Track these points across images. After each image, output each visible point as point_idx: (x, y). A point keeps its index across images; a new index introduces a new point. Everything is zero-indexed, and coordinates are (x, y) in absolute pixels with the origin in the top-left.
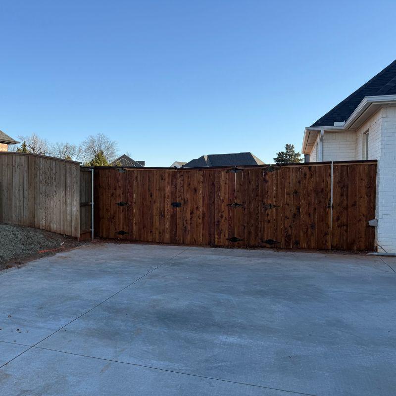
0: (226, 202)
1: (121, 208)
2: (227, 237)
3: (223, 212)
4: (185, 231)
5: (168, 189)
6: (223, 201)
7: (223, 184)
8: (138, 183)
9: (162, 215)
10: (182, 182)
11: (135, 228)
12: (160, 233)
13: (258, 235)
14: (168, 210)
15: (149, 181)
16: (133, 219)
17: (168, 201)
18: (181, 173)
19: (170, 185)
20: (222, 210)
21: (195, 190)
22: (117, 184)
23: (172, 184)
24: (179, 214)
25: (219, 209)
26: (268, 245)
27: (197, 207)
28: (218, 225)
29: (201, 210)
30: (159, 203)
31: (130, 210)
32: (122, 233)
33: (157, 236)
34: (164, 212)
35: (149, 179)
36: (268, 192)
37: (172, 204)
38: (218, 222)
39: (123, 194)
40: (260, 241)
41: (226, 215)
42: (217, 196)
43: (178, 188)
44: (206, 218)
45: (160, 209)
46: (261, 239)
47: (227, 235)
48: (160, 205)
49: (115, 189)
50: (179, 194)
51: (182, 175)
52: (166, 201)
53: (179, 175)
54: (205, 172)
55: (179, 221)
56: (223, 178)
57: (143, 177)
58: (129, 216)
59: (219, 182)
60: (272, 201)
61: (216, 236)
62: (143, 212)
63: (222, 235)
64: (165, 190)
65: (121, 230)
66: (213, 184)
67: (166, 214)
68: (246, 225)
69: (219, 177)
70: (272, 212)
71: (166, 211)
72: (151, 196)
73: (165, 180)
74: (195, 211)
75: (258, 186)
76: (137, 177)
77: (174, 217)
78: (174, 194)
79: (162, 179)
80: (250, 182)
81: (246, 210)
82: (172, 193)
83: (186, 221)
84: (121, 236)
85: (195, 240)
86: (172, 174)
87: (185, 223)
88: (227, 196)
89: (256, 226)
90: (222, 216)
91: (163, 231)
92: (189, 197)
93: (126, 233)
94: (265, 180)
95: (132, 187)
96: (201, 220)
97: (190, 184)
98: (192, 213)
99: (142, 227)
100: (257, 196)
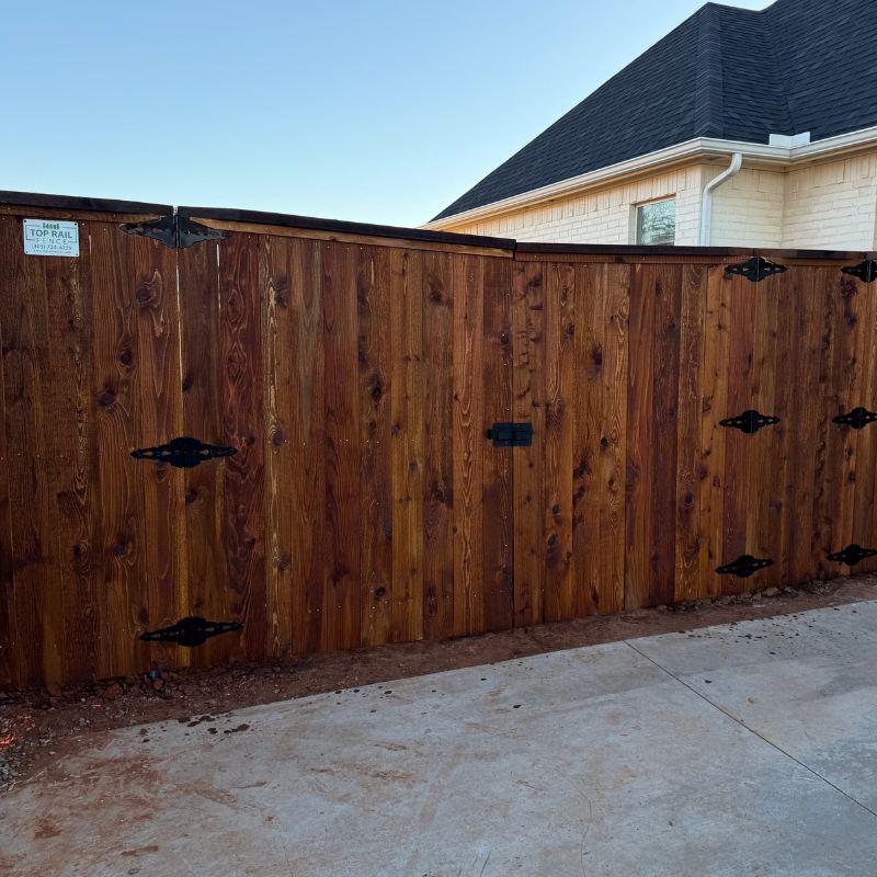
0: (720, 410)
1: (180, 478)
2: (717, 562)
3: (708, 453)
4: (552, 558)
5: (468, 350)
6: (707, 409)
7: (709, 329)
8: (293, 318)
9: (438, 493)
10: (536, 320)
11: (280, 586)
12: (429, 591)
13: (817, 535)
14: (470, 464)
15: (363, 309)
16: (264, 538)
17: (471, 418)
18: (531, 274)
19: (479, 332)
20: (705, 447)
21: (597, 358)
22: (143, 326)
23: (488, 323)
24: (524, 481)
25: (691, 442)
26: (845, 569)
27: (604, 441)
28: (687, 512)
29: (619, 451)
30: (420, 428)
31: (247, 483)
32: (192, 631)
33: (416, 607)
34: (448, 478)
35: (361, 299)
36: (854, 361)
37: (488, 434)
38: (689, 499)
39: (186, 388)
40: (823, 557)
41: (716, 464)
42: (685, 385)
43: (518, 345)
44: (641, 489)
45: (428, 461)
46: (828, 549)
47: (718, 552)
48: (428, 442)
49: (128, 358)
50: (521, 379)
51: (536, 283)
52: (457, 421)
53: (518, 282)
54: (638, 268)
55: (525, 517)
56: (712, 304)
57: (326, 279)
58: (241, 523)
59: (693, 319)
60: (862, 399)
61: (680, 564)
62: (329, 489)
63: (703, 554)
64: (449, 359)
65: (184, 612)
66: (672, 330)
67: (458, 486)
68: (783, 499)
69: (694, 300)
70: (860, 439)
71: (459, 474)
72: (377, 393)
73: (450, 304)
74: (594, 460)
75: (826, 339)
76: (283, 284)
77: (497, 497)
78: (494, 379)
79: (437, 298)
80: (802, 323)
81: (787, 437)
82: (488, 375)
83: (556, 510)
84: (184, 654)
85: (595, 597)
86: (487, 274)
87: (550, 523)
88: (722, 383)
89: (816, 501)
90: (703, 474)
91: (449, 576)
92: (567, 393)
93: (219, 629)
94: (848, 314)
95: (252, 340)
96: (620, 498)
97: (571, 330)
98: (582, 469)
99: (327, 573)
100: (823, 378)
